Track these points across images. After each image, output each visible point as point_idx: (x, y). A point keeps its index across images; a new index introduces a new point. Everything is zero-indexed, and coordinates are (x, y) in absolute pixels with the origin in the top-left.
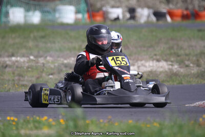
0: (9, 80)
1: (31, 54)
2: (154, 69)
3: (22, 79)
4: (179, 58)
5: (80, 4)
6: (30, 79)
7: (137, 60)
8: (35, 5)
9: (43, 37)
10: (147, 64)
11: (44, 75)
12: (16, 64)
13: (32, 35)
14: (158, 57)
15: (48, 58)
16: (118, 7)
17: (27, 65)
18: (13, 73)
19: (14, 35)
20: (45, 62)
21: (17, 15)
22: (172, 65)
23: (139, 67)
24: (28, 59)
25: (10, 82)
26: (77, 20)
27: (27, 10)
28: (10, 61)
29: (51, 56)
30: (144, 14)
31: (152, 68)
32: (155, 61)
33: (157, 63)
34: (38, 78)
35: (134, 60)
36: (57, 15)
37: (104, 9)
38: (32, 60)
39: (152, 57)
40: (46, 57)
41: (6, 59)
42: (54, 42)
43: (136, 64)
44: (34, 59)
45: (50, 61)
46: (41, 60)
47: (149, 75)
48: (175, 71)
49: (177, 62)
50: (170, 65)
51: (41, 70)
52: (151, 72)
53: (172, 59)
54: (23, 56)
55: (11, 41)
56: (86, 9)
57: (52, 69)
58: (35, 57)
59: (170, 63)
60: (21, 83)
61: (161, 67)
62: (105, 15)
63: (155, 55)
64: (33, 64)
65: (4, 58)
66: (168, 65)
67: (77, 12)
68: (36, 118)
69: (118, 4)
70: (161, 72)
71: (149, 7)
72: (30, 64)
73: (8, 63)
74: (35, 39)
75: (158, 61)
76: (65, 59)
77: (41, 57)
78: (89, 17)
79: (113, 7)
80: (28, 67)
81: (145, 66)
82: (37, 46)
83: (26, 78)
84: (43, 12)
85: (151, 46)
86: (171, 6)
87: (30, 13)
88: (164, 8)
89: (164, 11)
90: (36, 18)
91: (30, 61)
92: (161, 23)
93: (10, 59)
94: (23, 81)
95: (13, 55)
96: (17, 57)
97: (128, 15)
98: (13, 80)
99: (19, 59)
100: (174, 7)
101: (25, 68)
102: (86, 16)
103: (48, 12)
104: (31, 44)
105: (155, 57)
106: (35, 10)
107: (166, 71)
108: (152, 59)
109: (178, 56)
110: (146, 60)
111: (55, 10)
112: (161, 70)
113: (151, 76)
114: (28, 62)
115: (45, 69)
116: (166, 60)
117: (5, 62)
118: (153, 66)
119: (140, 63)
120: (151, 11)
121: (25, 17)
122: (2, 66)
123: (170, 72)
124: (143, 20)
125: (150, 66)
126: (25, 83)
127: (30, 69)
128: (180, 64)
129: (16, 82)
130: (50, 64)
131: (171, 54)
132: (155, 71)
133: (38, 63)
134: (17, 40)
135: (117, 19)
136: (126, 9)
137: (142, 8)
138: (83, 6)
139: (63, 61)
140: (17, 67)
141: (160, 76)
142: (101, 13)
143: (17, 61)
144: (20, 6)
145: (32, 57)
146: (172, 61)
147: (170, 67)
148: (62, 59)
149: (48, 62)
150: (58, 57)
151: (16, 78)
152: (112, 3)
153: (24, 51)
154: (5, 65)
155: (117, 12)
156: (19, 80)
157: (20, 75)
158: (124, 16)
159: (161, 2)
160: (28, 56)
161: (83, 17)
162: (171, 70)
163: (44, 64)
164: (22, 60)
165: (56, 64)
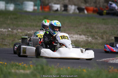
1: (9, 28)
2: (78, 39)
3: (4, 41)
4: (92, 34)
5: (37, 1)
6: (9, 41)
9: (16, 18)
10: (74, 36)
11: (16, 39)
12: (1, 32)
13: (10, 17)
14: (80, 33)
15: (19, 30)
16: (58, 4)
17: (7, 33)
21: (1, 5)
22: (88, 38)
24: (7, 30)
26: (34, 10)
27: (7, 3)
29: (20, 29)
30: (72, 8)
31: (77, 39)
32: (78, 35)
33: (80, 36)
34: (13, 41)
37: (50, 4)
38: (10, 31)
39: (77, 33)
40: (18, 30)
42: (22, 22)
44: (11, 30)
45: (20, 32)
46: (15, 31)
48: (90, 41)
49: (91, 36)
50: (87, 37)
51: (15, 37)
52: (76, 41)
53: (88, 34)
54: (5, 28)
56: (40, 4)
58: (11, 29)
59: (86, 36)
60: (4, 43)
61: (82, 38)
62: (50, 8)
63: (79, 31)
64: (10, 33)
66: (86, 37)
67: (35, 5)
69: (58, 2)
70: (82, 41)
71: (75, 5)
74: (11, 19)
75: (80, 35)
76: (29, 31)
77: (15, 29)
78: (42, 9)
79: (55, 4)
80: (7, 35)
81: (73, 38)
82: (12, 23)
83: (6, 41)
84: (16, 4)
85: (76, 27)
86: (87, 5)
87: (9, 5)
88: (84, 6)
89: (84, 7)
90: (11, 7)
91: (9, 31)
92: (81, 14)
94: (5, 42)
97: (63, 9)
99: (2, 30)
100: (89, 5)
101: (6, 35)
102: (40, 8)
103: (19, 5)
104: (9, 22)
105: (78, 33)
106: (11, 3)
107: (85, 41)
109: (92, 33)
110: (74, 34)
111: (22, 4)
112: (82, 40)
113: (76, 43)
114: (7, 32)
115: (17, 36)
116: (85, 35)
118: (77, 38)
120: (76, 7)
121: (6, 6)
124: (71, 12)
125: (75, 38)
126: (5, 43)
127: (8, 36)
128: (92, 37)
129: (1, 43)
130: (20, 34)
131: (87, 32)
132: (79, 40)
133: (13, 32)
134: (1, 19)
135: (57, 10)
136: (62, 5)
137: (72, 5)
139: (27, 32)
140: (1, 34)
141: (81, 43)
142: (48, 7)
145: (10, 29)
146: (88, 36)
147: (87, 38)
148: (27, 31)
149: (19, 32)
150: (24, 30)
152: (55, 1)
153: (5, 26)
155: (57, 7)
156: (2, 41)
157: (3, 39)
158: (61, 9)
159: (82, 2)
160: (7, 29)
161: (38, 8)
162: (87, 40)
163: (16, 33)
164: (4, 30)
165: (23, 34)
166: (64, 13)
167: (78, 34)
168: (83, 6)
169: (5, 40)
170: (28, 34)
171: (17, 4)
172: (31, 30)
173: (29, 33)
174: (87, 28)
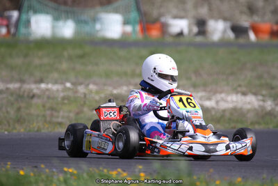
0: (38, 116)
1: (67, 80)
2: (239, 105)
3: (55, 114)
4: (273, 92)
5: (129, 12)
6: (67, 114)
7: (215, 92)
8: (67, 12)
9: (82, 56)
10: (229, 98)
11: (86, 109)
12: (47, 93)
13: (66, 54)
14: (244, 89)
15: (92, 87)
16: (181, 18)
17: (62, 95)
18: (44, 106)
19: (40, 53)
20: (87, 92)
21: (42, 25)
22: (264, 101)
23: (217, 102)
24: (63, 86)
25: (40, 118)
26: (124, 34)
27: (56, 19)
28: (37, 88)
29: (95, 84)
30: (218, 29)
31: (235, 104)
32: (239, 95)
33: (243, 98)
34: (78, 114)
35: (210, 92)
36: (98, 26)
37: (163, 19)
38: (69, 89)
39: (235, 89)
40: (88, 85)
41: (33, 86)
42: (97, 64)
43: (214, 98)
44: (72, 87)
45: (94, 91)
46: (81, 89)
47: (231, 114)
48: (269, 108)
49: (271, 96)
50: (261, 100)
51: (82, 103)
52: (235, 109)
53: (264, 92)
54: (56, 82)
55: (37, 61)
56: (138, 19)
57: (96, 101)
58: (73, 84)
59: (260, 98)
60: (55, 120)
61: (249, 103)
62: (164, 28)
63: (240, 86)
64: (70, 94)
65: (29, 84)
66: (258, 100)
67: (126, 23)
68: (103, 171)
69: (182, 14)
70: (249, 111)
71: (225, 19)
72: (65, 94)
73: (35, 91)
74: (70, 58)
75: (244, 94)
76: (115, 88)
77: (81, 84)
78: (142, 30)
79: (176, 17)
80: (64, 98)
81: (226, 101)
82: (73, 69)
83: (61, 113)
84: (78, 22)
85: (232, 74)
86: (256, 18)
87: (61, 23)
89: (246, 24)
90: (68, 29)
91: (66, 89)
92: (242, 40)
93: (38, 85)
94: (58, 117)
95: (41, 81)
96: (48, 83)
97: (195, 29)
98: (44, 116)
99: (50, 86)
100: (260, 20)
101: (59, 100)
102: (138, 28)
103: (86, 22)
104: (64, 66)
105: (239, 89)
106: (67, 18)
107: (255, 109)
108: (236, 91)
109: (272, 88)
110: (228, 93)
111: (95, 20)
112: (249, 107)
113: (235, 115)
114: (62, 91)
115: (87, 102)
116: (255, 94)
117: (31, 90)
118: (237, 102)
119: (219, 96)
120: (229, 24)
121: (53, 27)
122: (28, 96)
123: (262, 110)
124: (216, 36)
125: (233, 102)
126: (60, 120)
127: (66, 101)
128: (274, 100)
129: (48, 119)
130: (93, 95)
132: (241, 109)
133: (76, 92)
134: (46, 61)
135: (181, 34)
136: (193, 21)
137: (216, 19)
138: (134, 15)
139: (112, 91)
140: (49, 98)
142: (158, 25)
143: (47, 90)
144: (47, 13)
145: (68, 85)
146: (263, 96)
147: (261, 103)
148: (110, 88)
149: (91, 91)
150: (105, 85)
151: (48, 112)
152: (175, 11)
153: (56, 75)
154: (31, 94)
155: (180, 25)
156: (52, 115)
157: (52, 109)
158: (190, 31)
159: (242, 12)
160: (62, 83)
161: (134, 30)
162: (263, 108)
163: (85, 95)
164: (55, 87)
165: (103, 95)
166: (199, 39)
167: (237, 93)
168: (245, 22)
169: (59, 112)
170: (115, 94)
171: (82, 21)
172: (120, 85)
173: (115, 92)
174: (260, 77)
